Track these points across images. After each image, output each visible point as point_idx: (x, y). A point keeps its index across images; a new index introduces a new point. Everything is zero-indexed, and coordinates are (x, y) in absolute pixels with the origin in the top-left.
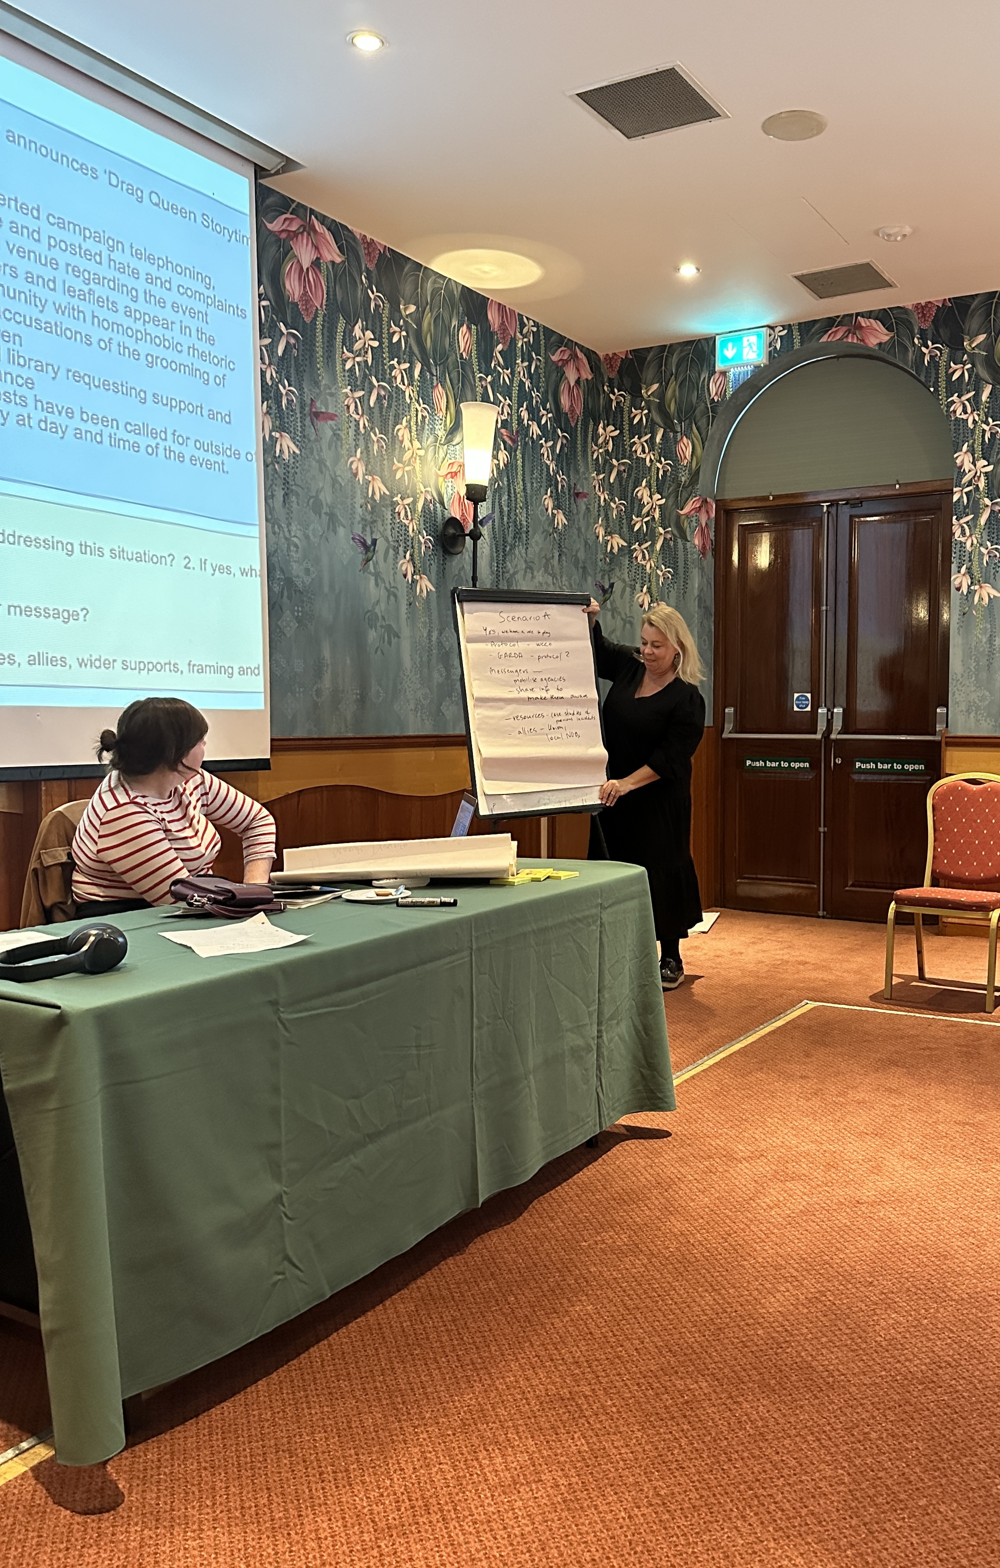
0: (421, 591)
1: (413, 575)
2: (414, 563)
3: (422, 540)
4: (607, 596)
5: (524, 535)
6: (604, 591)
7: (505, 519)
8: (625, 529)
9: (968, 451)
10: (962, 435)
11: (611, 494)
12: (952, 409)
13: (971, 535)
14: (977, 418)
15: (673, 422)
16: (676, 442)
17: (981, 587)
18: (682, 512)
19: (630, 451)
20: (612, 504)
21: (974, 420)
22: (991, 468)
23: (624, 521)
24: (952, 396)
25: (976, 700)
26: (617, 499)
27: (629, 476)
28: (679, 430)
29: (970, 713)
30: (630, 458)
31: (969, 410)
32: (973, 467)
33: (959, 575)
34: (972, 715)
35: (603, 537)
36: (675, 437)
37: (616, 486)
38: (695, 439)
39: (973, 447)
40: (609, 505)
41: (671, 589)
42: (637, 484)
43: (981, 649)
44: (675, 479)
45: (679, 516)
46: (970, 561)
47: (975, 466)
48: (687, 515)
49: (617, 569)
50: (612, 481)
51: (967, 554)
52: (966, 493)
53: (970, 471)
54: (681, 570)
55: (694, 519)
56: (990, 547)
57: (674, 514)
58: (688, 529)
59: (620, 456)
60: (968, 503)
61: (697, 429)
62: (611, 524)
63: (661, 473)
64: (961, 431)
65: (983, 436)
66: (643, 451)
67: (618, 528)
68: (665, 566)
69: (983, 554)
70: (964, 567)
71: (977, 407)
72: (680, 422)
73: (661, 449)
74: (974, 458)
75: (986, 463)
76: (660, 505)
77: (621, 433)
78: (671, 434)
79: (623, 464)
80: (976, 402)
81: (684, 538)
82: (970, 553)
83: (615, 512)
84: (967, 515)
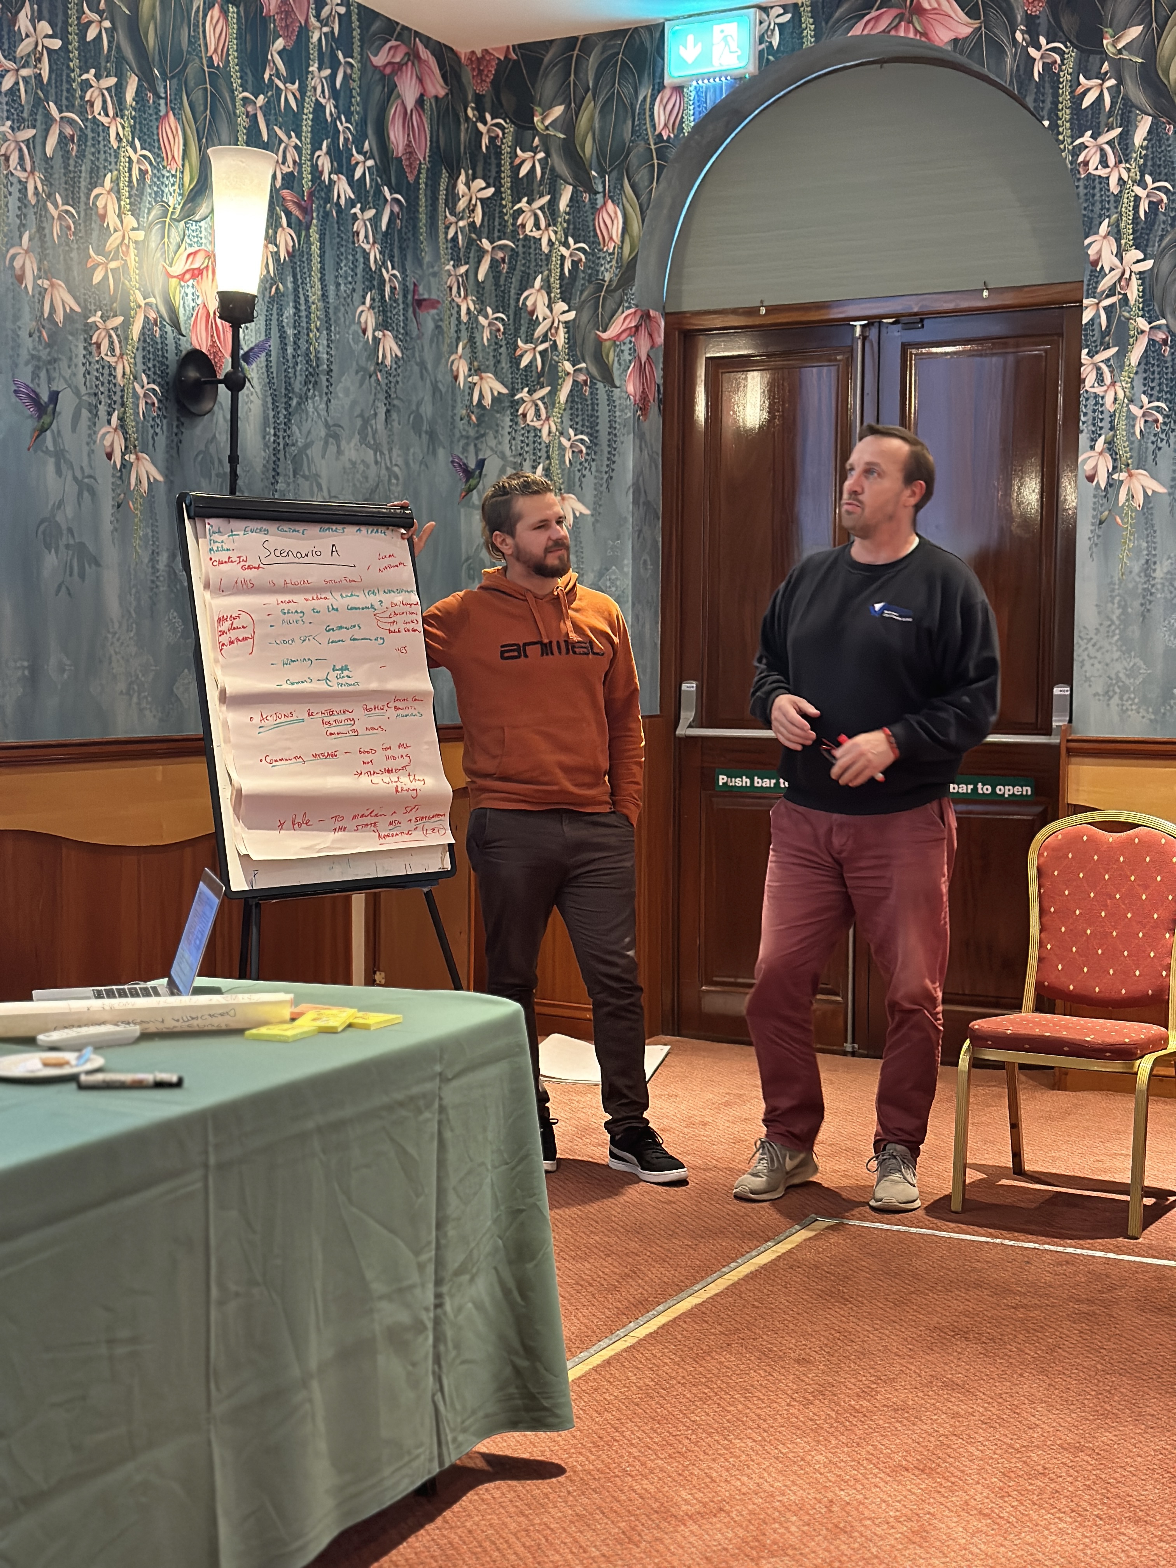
0: (139, 481)
1: (123, 455)
2: (125, 433)
3: (140, 392)
4: (472, 482)
5: (324, 378)
6: (468, 474)
7: (290, 350)
8: (505, 365)
9: (1108, 234)
10: (1098, 206)
11: (481, 301)
12: (1081, 159)
13: (1113, 383)
14: (1125, 176)
15: (588, 174)
16: (595, 210)
17: (1131, 475)
18: (605, 336)
19: (513, 225)
20: (481, 319)
21: (1120, 179)
22: (1149, 264)
23: (503, 350)
24: (1082, 136)
25: (1121, 675)
26: (489, 310)
27: (512, 269)
28: (600, 189)
29: (1111, 698)
30: (514, 237)
31: (1111, 160)
32: (1117, 262)
33: (1092, 453)
34: (1116, 700)
35: (465, 378)
36: (593, 202)
37: (489, 286)
38: (628, 206)
39: (1118, 226)
40: (477, 320)
41: (586, 472)
42: (526, 283)
43: (1130, 586)
44: (593, 275)
45: (599, 342)
46: (1112, 428)
47: (1121, 260)
48: (614, 340)
49: (491, 434)
50: (481, 277)
51: (1106, 416)
52: (1105, 308)
53: (1112, 269)
54: (603, 437)
55: (626, 348)
56: (1147, 406)
57: (592, 336)
58: (616, 365)
59: (496, 234)
60: (1107, 327)
61: (633, 187)
62: (480, 355)
63: (568, 264)
64: (1097, 197)
65: (1136, 208)
66: (537, 226)
67: (491, 362)
68: (576, 430)
69: (1134, 418)
70: (1101, 440)
71: (1126, 155)
72: (602, 173)
73: (568, 222)
74: (1119, 246)
75: (1141, 256)
76: (566, 322)
77: (498, 193)
78: (586, 196)
79: (502, 248)
80: (1123, 144)
81: (608, 378)
82: (1112, 416)
83: (486, 334)
84: (1108, 347)
